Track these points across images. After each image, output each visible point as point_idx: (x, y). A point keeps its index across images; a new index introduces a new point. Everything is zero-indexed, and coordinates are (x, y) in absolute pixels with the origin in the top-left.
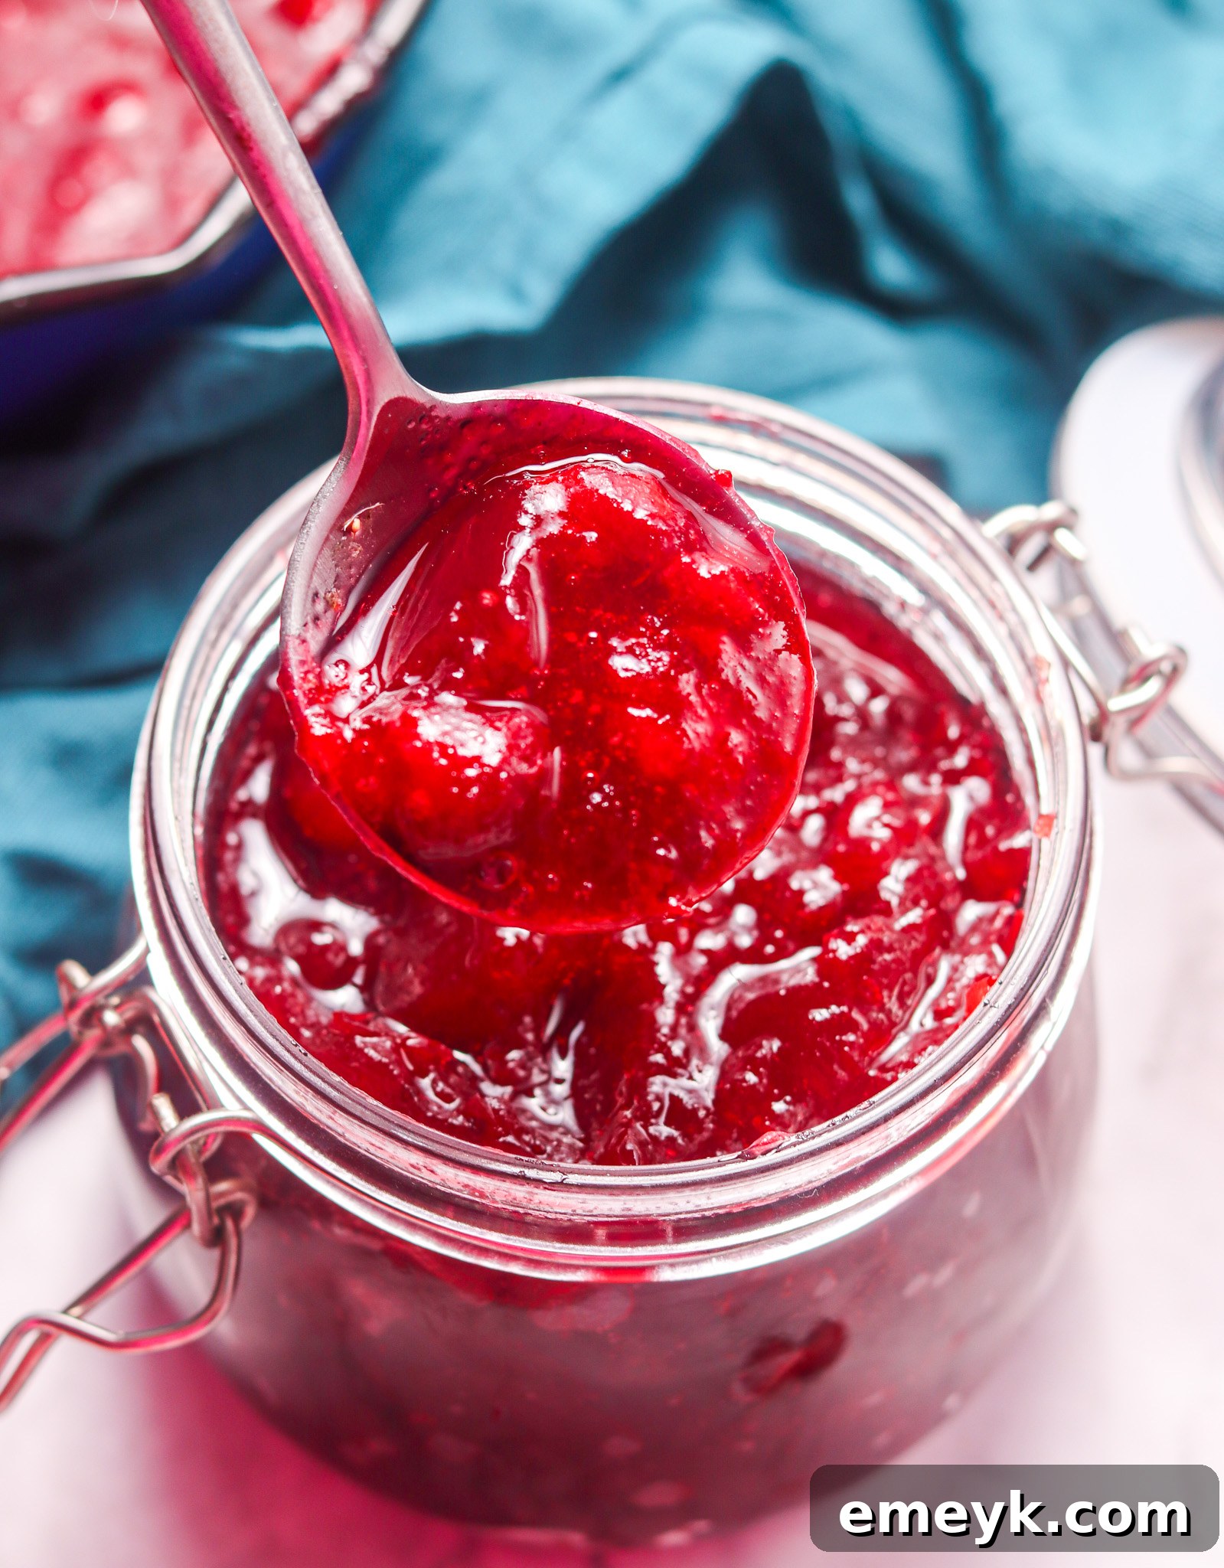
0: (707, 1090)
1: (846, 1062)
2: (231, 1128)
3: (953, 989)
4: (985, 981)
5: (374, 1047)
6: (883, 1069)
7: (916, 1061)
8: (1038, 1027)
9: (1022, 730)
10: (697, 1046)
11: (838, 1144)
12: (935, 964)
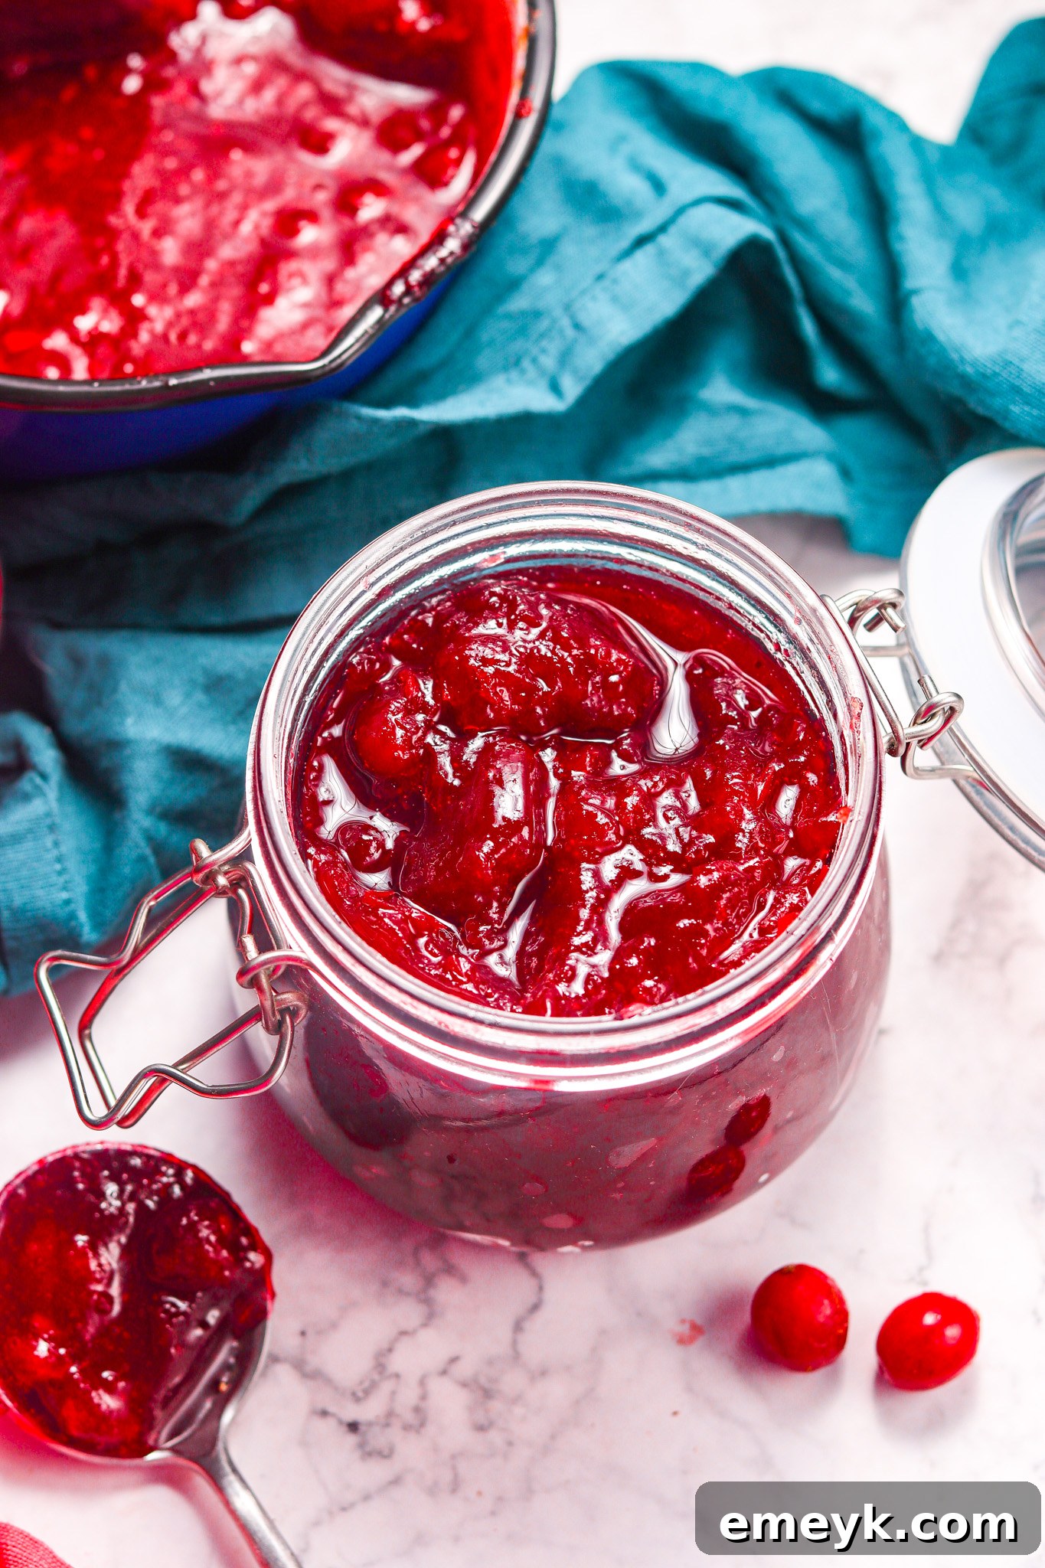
0: (604, 966)
1: (698, 958)
2: (290, 963)
3: (774, 914)
4: (796, 910)
5: (390, 917)
6: (721, 963)
7: (743, 961)
8: (824, 948)
9: (843, 743)
10: (601, 937)
11: (679, 1016)
12: (764, 895)
